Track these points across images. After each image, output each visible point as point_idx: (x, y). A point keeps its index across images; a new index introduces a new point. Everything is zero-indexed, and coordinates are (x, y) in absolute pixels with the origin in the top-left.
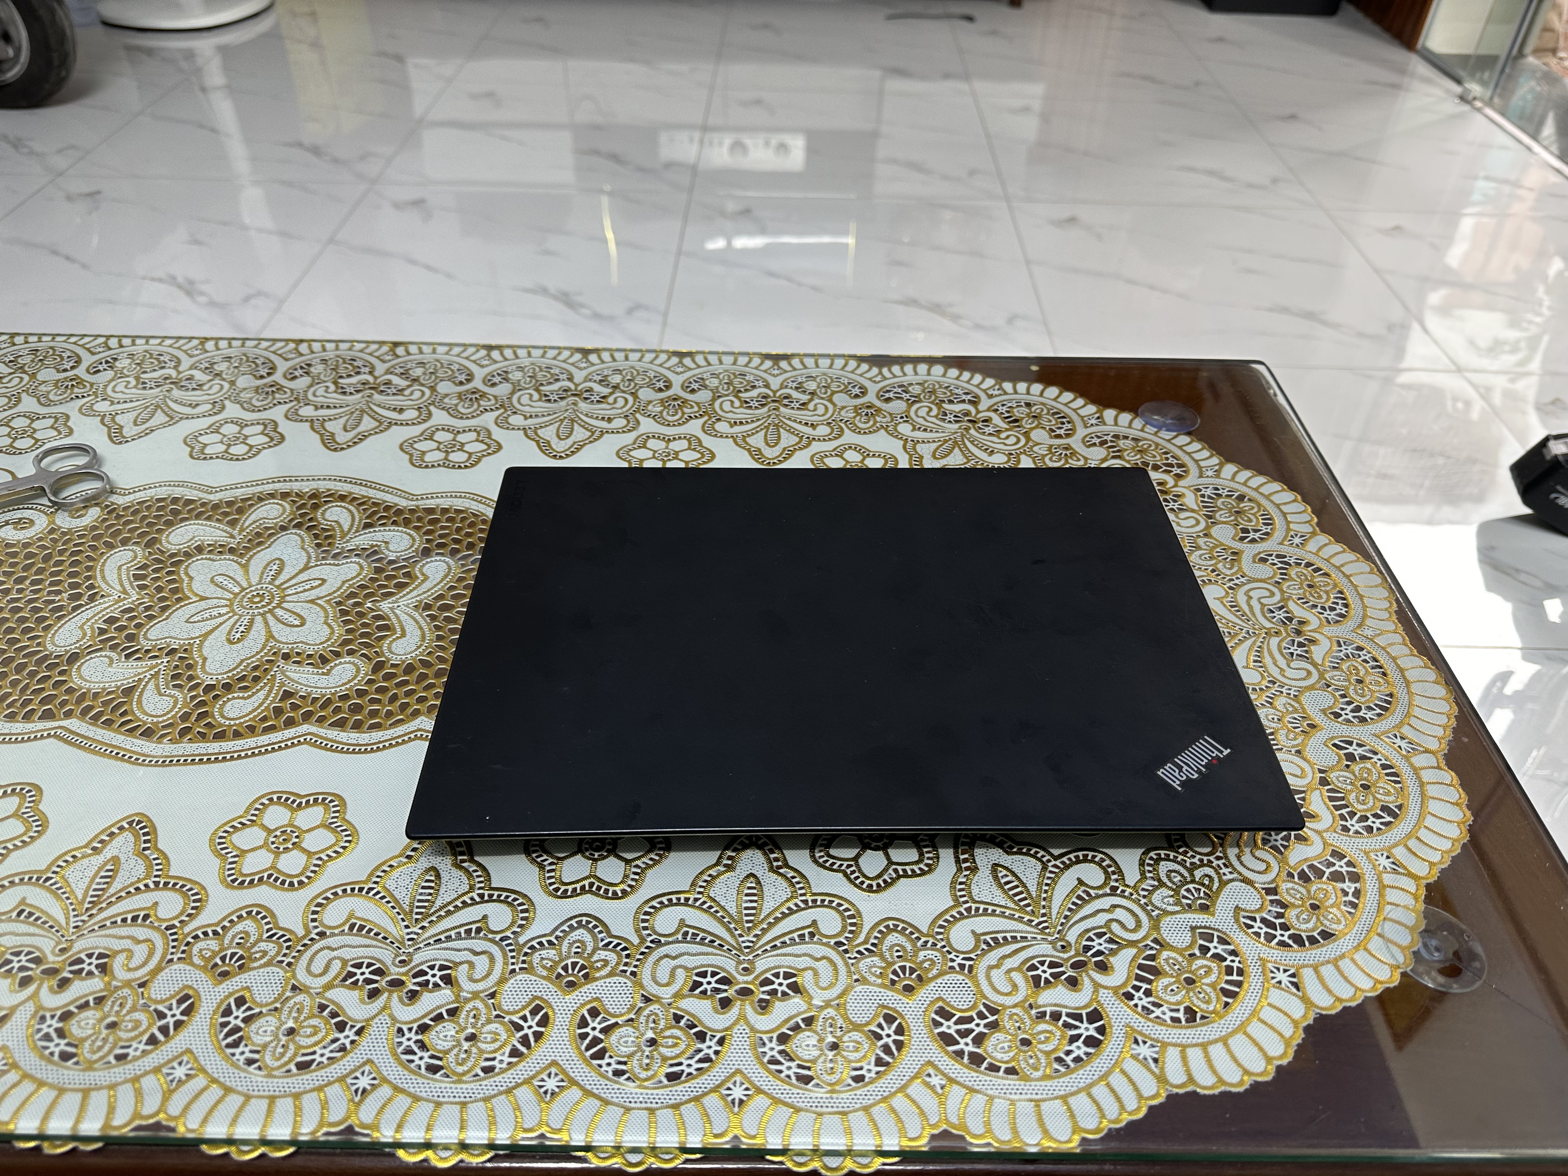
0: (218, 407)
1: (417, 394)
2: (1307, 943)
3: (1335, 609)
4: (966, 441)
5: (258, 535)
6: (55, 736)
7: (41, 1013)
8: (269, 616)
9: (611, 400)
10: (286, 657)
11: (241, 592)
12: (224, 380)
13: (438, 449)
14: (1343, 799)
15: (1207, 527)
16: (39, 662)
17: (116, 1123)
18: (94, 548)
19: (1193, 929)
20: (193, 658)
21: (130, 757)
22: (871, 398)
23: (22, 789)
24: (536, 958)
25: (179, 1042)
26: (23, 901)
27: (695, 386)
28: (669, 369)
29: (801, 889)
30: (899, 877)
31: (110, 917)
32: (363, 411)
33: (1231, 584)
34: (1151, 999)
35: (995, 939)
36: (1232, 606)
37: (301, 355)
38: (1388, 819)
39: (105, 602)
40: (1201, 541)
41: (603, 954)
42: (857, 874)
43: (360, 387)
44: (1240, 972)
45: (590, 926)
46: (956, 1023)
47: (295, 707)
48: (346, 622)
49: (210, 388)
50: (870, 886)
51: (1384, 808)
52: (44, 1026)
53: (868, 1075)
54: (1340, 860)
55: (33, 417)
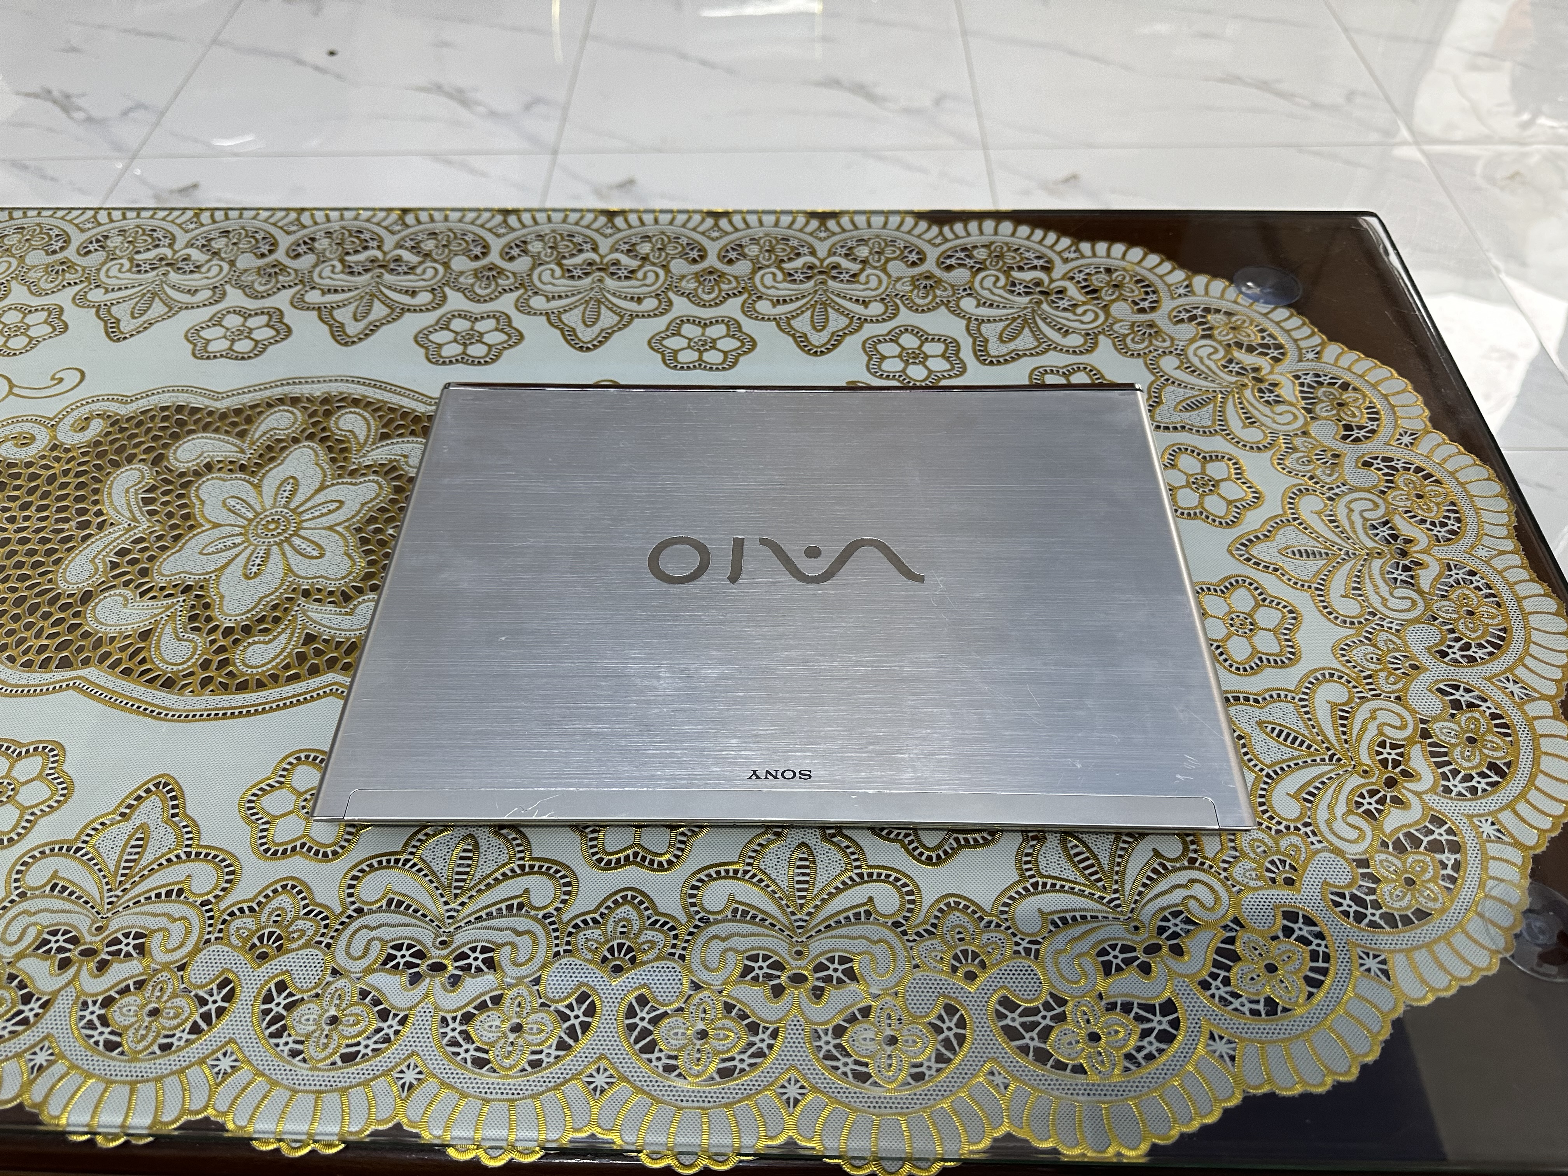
0: (218, 293)
1: (430, 273)
2: (1400, 925)
3: (1446, 525)
4: (1037, 319)
5: (269, 448)
6: (75, 687)
7: (83, 998)
8: (285, 545)
9: (640, 275)
10: (306, 594)
11: (255, 517)
12: (222, 259)
13: (455, 341)
14: (1445, 754)
15: (1306, 424)
16: (52, 602)
17: (166, 1119)
18: (99, 467)
19: (1276, 907)
20: (210, 597)
21: (152, 711)
22: (930, 265)
23: (44, 748)
24: (581, 937)
25: (222, 1028)
26: (55, 874)
27: (733, 255)
28: (703, 233)
29: (856, 860)
30: (960, 847)
31: (144, 893)
32: (373, 295)
33: (1330, 494)
34: (1228, 989)
35: (1064, 920)
36: (1331, 521)
37: (304, 227)
38: (1495, 778)
39: (115, 532)
40: (1297, 442)
41: (650, 934)
42: (915, 845)
43: (369, 265)
44: (1327, 958)
45: (636, 901)
46: (1020, 1015)
47: (318, 653)
48: (368, 552)
49: (209, 270)
50: (929, 858)
51: (1492, 766)
52: (86, 1013)
53: (928, 1073)
54: (1440, 827)
55: (26, 311)
